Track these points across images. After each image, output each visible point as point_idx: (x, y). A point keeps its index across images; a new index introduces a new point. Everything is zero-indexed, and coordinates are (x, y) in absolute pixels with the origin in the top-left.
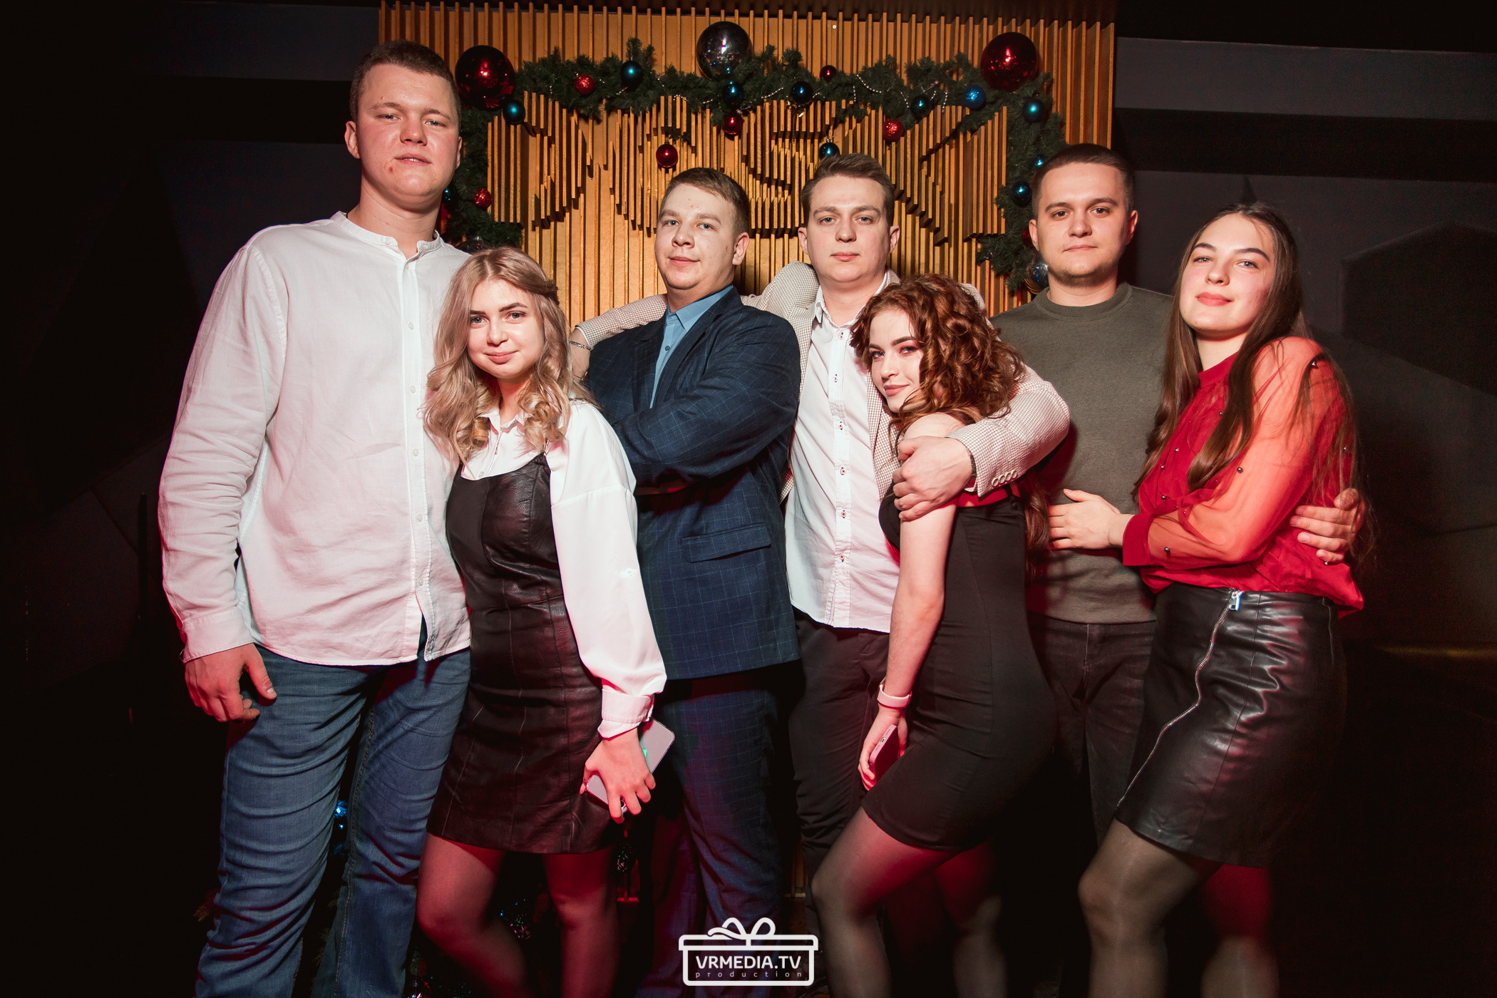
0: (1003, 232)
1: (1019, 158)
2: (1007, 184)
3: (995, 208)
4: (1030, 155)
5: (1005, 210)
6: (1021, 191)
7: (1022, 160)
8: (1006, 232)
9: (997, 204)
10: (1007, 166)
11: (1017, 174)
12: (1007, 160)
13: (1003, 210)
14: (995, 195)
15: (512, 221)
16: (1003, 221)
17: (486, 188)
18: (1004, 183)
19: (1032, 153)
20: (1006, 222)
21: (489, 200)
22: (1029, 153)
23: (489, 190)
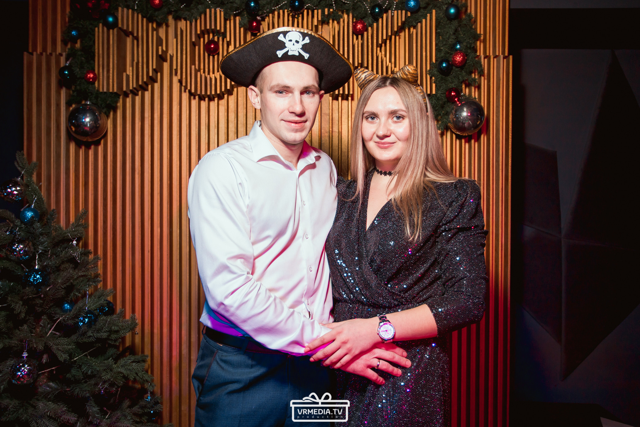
0: (434, 92)
1: (444, 43)
2: (436, 61)
3: (428, 77)
4: (452, 41)
5: (435, 78)
6: (444, 65)
7: (445, 45)
8: (436, 92)
9: (429, 75)
10: (436, 49)
11: (442, 54)
12: (436, 45)
13: (433, 78)
14: (428, 68)
15: (111, 91)
16: (434, 85)
17: (94, 70)
18: (434, 61)
19: (452, 40)
20: (436, 86)
21: (95, 78)
22: (450, 40)
23: (96, 72)
